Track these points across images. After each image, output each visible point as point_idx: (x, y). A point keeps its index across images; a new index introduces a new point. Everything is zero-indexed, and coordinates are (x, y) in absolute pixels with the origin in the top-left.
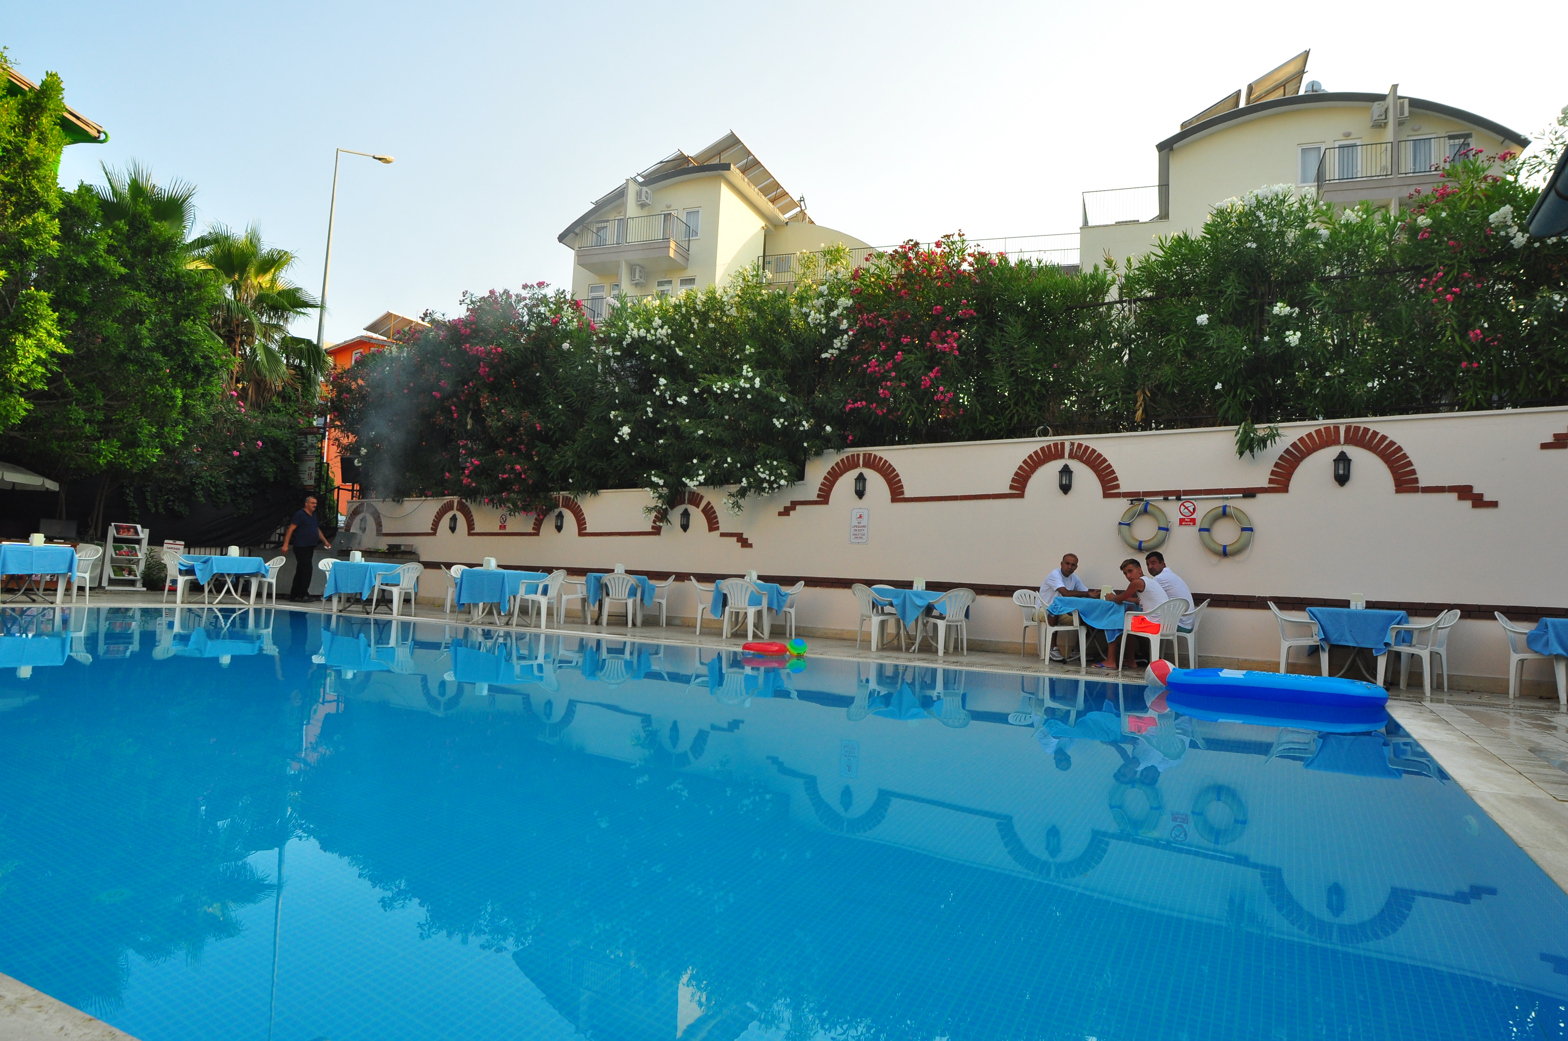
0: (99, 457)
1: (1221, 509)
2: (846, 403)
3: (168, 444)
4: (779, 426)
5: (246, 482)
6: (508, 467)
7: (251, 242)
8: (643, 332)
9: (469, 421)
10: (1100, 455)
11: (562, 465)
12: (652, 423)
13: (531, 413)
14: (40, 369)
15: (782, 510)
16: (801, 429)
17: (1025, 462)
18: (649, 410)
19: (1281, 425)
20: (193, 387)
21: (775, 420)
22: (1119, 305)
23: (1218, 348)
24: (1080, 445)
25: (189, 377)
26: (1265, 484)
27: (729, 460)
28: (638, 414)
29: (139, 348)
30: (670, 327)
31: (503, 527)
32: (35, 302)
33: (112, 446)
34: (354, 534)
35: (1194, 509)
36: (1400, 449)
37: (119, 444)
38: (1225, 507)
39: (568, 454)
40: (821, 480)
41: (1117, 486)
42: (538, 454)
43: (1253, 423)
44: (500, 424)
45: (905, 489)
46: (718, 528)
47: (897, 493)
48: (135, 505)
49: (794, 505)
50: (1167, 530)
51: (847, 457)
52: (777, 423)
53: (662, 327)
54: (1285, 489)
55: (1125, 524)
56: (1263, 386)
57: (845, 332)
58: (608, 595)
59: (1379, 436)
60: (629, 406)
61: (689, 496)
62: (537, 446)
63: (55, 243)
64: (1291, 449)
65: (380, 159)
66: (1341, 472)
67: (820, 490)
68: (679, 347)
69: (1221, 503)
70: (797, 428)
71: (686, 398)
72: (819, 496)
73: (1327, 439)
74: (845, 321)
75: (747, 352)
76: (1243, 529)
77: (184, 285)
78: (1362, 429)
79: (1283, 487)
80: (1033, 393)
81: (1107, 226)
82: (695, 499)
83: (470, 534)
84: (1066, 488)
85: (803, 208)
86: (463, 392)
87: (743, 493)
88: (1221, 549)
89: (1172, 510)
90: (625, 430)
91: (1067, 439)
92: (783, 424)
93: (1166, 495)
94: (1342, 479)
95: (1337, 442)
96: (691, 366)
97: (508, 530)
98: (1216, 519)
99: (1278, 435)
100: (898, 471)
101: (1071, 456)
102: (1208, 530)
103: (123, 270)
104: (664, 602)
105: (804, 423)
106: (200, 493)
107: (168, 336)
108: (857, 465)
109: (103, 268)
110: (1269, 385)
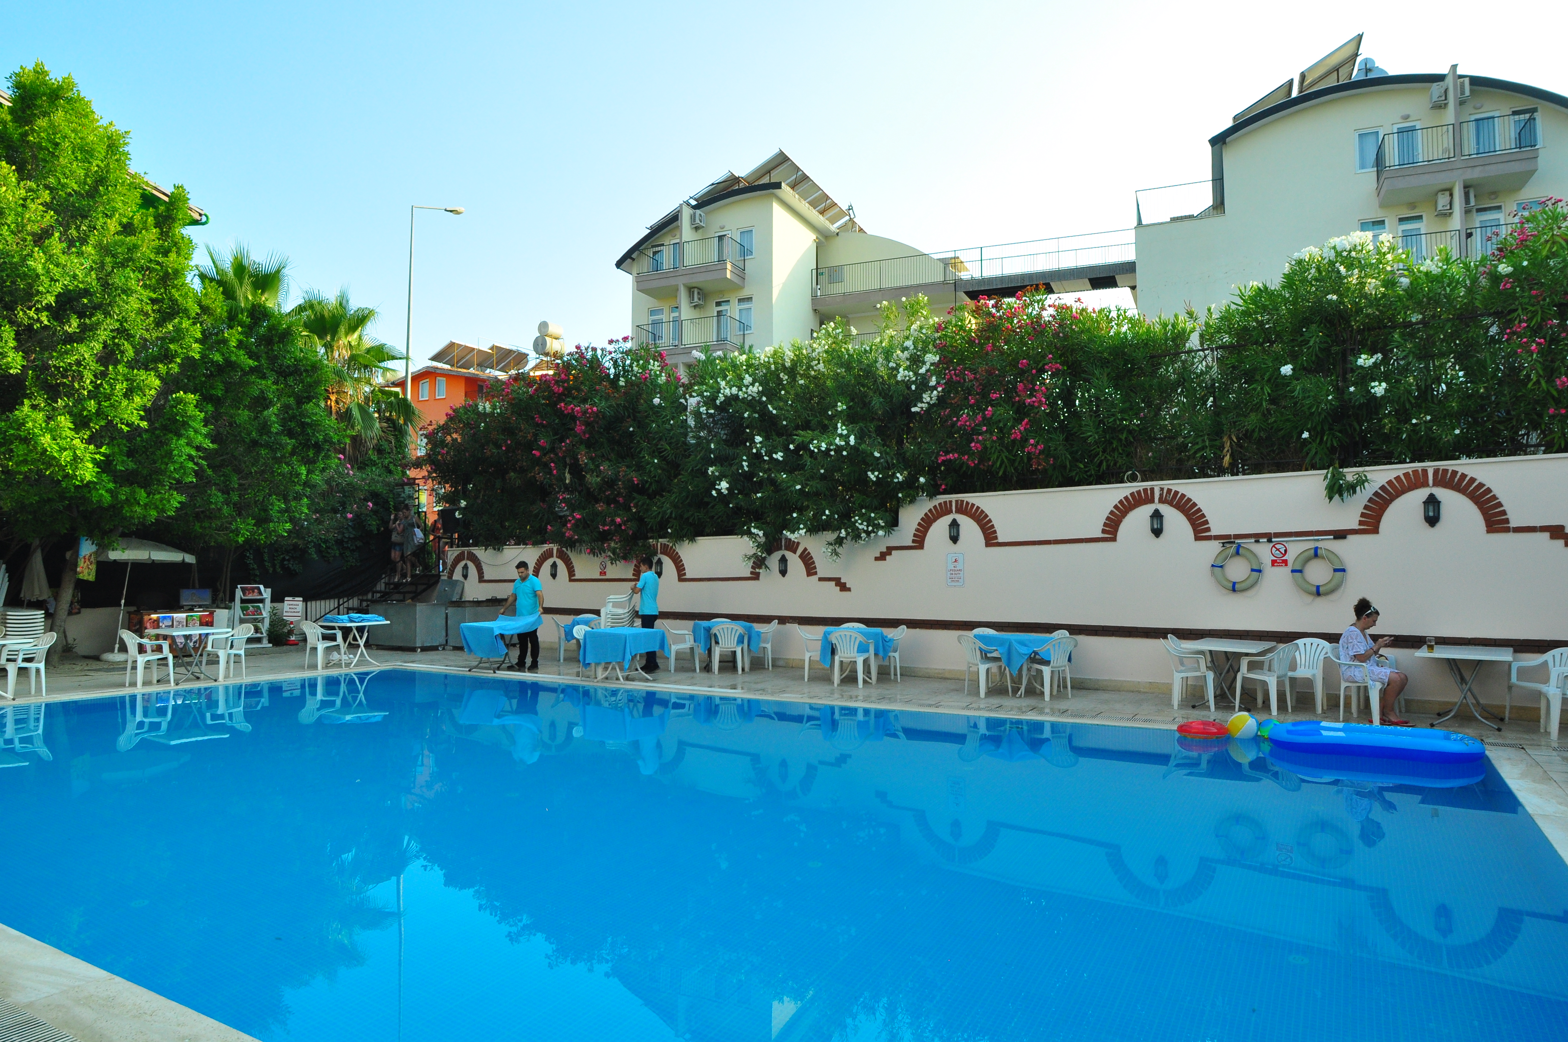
0: (237, 535)
1: (1313, 551)
2: (938, 455)
3: (295, 517)
4: (874, 479)
5: (352, 536)
6: (608, 520)
7: (341, 304)
8: (734, 390)
9: (568, 476)
10: (1189, 500)
11: (660, 516)
12: (749, 476)
13: (628, 467)
14: (191, 465)
15: (878, 555)
16: (896, 480)
17: (1116, 507)
18: (745, 464)
19: (1367, 468)
20: (314, 462)
21: (869, 473)
22: (1201, 353)
23: (1304, 398)
24: (1169, 491)
25: (311, 454)
26: (1355, 526)
27: (827, 512)
28: (734, 468)
29: (268, 433)
30: (761, 384)
31: (603, 573)
32: (185, 405)
33: (249, 524)
34: (457, 581)
35: (1286, 551)
36: (1489, 490)
37: (253, 521)
38: (1316, 549)
39: (664, 506)
40: (915, 526)
41: (1208, 530)
42: (636, 506)
43: (1342, 466)
44: (599, 479)
45: (999, 534)
46: (816, 573)
47: (990, 538)
48: (255, 566)
49: (890, 550)
50: (1260, 571)
51: (940, 504)
52: (872, 476)
53: (753, 384)
54: (1375, 530)
55: (1217, 566)
56: (1349, 430)
57: (934, 388)
58: (717, 643)
59: (1468, 479)
60: (724, 460)
61: (786, 542)
62: (634, 498)
63: (197, 345)
64: (1379, 491)
65: (451, 211)
66: (1431, 514)
67: (915, 535)
68: (771, 404)
69: (1312, 545)
70: (892, 480)
71: (782, 454)
72: (914, 541)
73: (1416, 481)
74: (934, 378)
75: (839, 409)
76: (1335, 570)
77: (303, 369)
78: (1450, 471)
79: (1374, 529)
80: (1120, 440)
81: (1162, 223)
82: (792, 546)
83: (571, 580)
84: (1157, 532)
85: (852, 216)
86: (561, 449)
87: (840, 541)
88: (1315, 589)
89: (1264, 551)
90: (724, 485)
91: (1157, 485)
92: (877, 477)
93: (1257, 537)
94: (1432, 520)
95: (1425, 484)
96: (785, 423)
97: (608, 577)
98: (1308, 560)
99: (1367, 480)
100: (991, 516)
101: (1161, 501)
102: (1300, 571)
103: (251, 362)
104: (769, 646)
105: (898, 475)
106: (312, 551)
107: (293, 418)
108: (950, 512)
109: (235, 362)
110: (1355, 430)
